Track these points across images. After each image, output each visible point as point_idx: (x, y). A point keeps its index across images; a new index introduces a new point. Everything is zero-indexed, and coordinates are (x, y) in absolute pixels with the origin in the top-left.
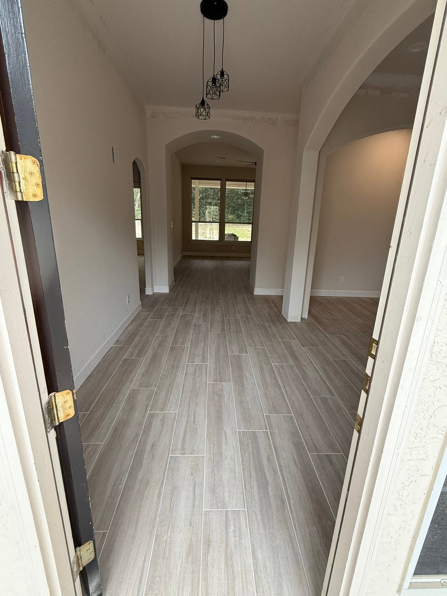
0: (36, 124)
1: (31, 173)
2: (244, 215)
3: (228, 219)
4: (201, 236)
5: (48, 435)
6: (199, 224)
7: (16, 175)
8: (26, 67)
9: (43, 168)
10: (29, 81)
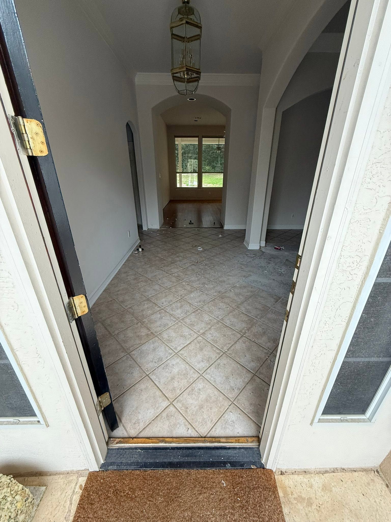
0: (35, 92)
1: (37, 134)
2: (218, 165)
3: (205, 169)
4: (184, 184)
5: (71, 324)
6: (183, 174)
7: (25, 135)
8: (22, 43)
9: (45, 129)
10: (26, 56)
